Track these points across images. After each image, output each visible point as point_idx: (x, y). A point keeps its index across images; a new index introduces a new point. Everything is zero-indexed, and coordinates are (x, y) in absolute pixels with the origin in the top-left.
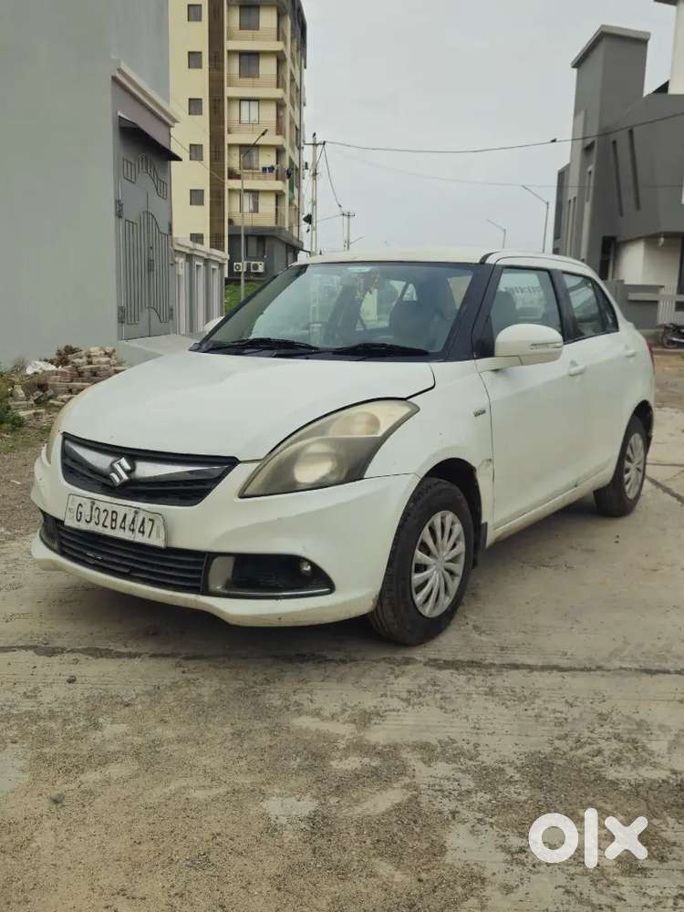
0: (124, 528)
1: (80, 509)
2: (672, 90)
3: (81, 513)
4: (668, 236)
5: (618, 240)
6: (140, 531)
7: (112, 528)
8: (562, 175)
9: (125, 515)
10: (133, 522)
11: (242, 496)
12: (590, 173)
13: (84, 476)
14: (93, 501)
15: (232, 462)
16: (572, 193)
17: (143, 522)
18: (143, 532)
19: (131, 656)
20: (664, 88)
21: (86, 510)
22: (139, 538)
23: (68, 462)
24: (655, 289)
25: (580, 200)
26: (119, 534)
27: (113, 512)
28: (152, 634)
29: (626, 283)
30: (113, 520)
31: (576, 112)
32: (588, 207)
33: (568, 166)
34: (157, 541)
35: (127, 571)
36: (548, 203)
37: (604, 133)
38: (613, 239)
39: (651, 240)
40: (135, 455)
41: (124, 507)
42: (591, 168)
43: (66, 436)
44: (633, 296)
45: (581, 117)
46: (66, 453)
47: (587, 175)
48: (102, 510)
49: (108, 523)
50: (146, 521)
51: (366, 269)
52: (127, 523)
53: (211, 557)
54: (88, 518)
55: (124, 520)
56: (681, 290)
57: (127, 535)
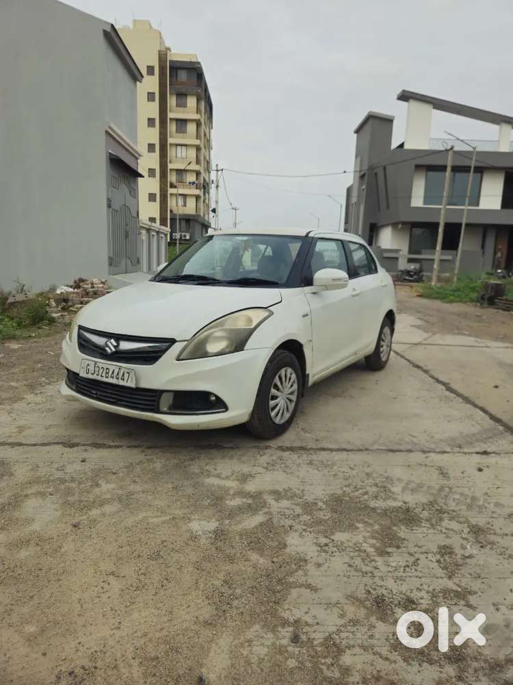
0: (113, 377)
1: (88, 367)
2: (406, 147)
3: (89, 369)
4: (404, 223)
5: (378, 225)
6: (122, 379)
7: (106, 377)
8: (349, 190)
9: (114, 371)
10: (118, 374)
11: (178, 360)
12: (363, 190)
13: (90, 349)
14: (96, 363)
15: (172, 341)
16: (354, 200)
17: (123, 375)
18: (124, 380)
19: (117, 447)
20: (402, 146)
21: (91, 368)
22: (121, 383)
23: (81, 341)
24: (397, 251)
25: (358, 204)
26: (110, 380)
27: (107, 368)
28: (128, 435)
29: (382, 248)
30: (106, 373)
31: (356, 157)
32: (362, 208)
33: (352, 186)
34: (131, 384)
35: (114, 400)
36: (341, 205)
37: (371, 168)
38: (376, 224)
39: (394, 225)
40: (119, 338)
41: (113, 366)
42: (363, 187)
43: (80, 327)
44: (386, 255)
45: (359, 159)
46: (80, 336)
48: (100, 368)
49: (104, 375)
50: (125, 373)
51: (245, 238)
52: (114, 375)
53: (161, 392)
54: (93, 372)
55: (113, 373)
56: (410, 252)
57: (114, 381)
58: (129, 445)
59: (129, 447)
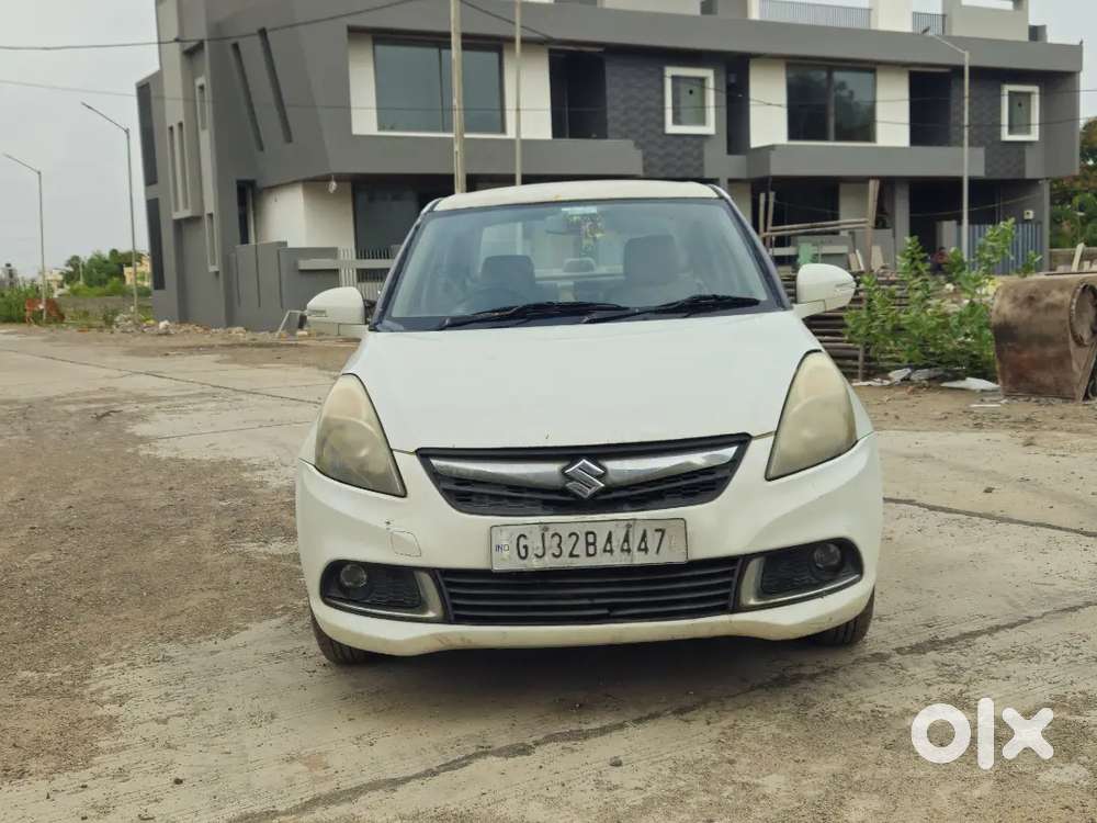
0: (611, 551)
1: (523, 542)
3: (525, 547)
4: (340, 178)
5: (261, 184)
6: (639, 549)
7: (588, 555)
8: (146, 92)
9: (610, 534)
10: (626, 540)
11: (769, 479)
12: (202, 88)
14: (545, 527)
15: (742, 440)
16: (173, 111)
17: (644, 536)
18: (646, 550)
19: (603, 731)
21: (534, 543)
22: (640, 559)
25: (189, 128)
26: (603, 560)
27: (587, 534)
29: (290, 245)
30: (588, 544)
32: (206, 138)
33: (158, 76)
34: (671, 554)
35: (605, 612)
36: (127, 131)
37: (218, 34)
38: (253, 181)
39: (314, 185)
41: (608, 523)
42: (200, 81)
43: (424, 455)
44: (305, 264)
45: (171, 5)
46: (437, 477)
47: (197, 90)
48: (565, 535)
49: (580, 549)
50: (649, 534)
52: (614, 543)
53: (746, 558)
54: (540, 553)
55: (609, 540)
56: (361, 253)
57: (618, 559)
58: (636, 717)
59: (639, 721)
